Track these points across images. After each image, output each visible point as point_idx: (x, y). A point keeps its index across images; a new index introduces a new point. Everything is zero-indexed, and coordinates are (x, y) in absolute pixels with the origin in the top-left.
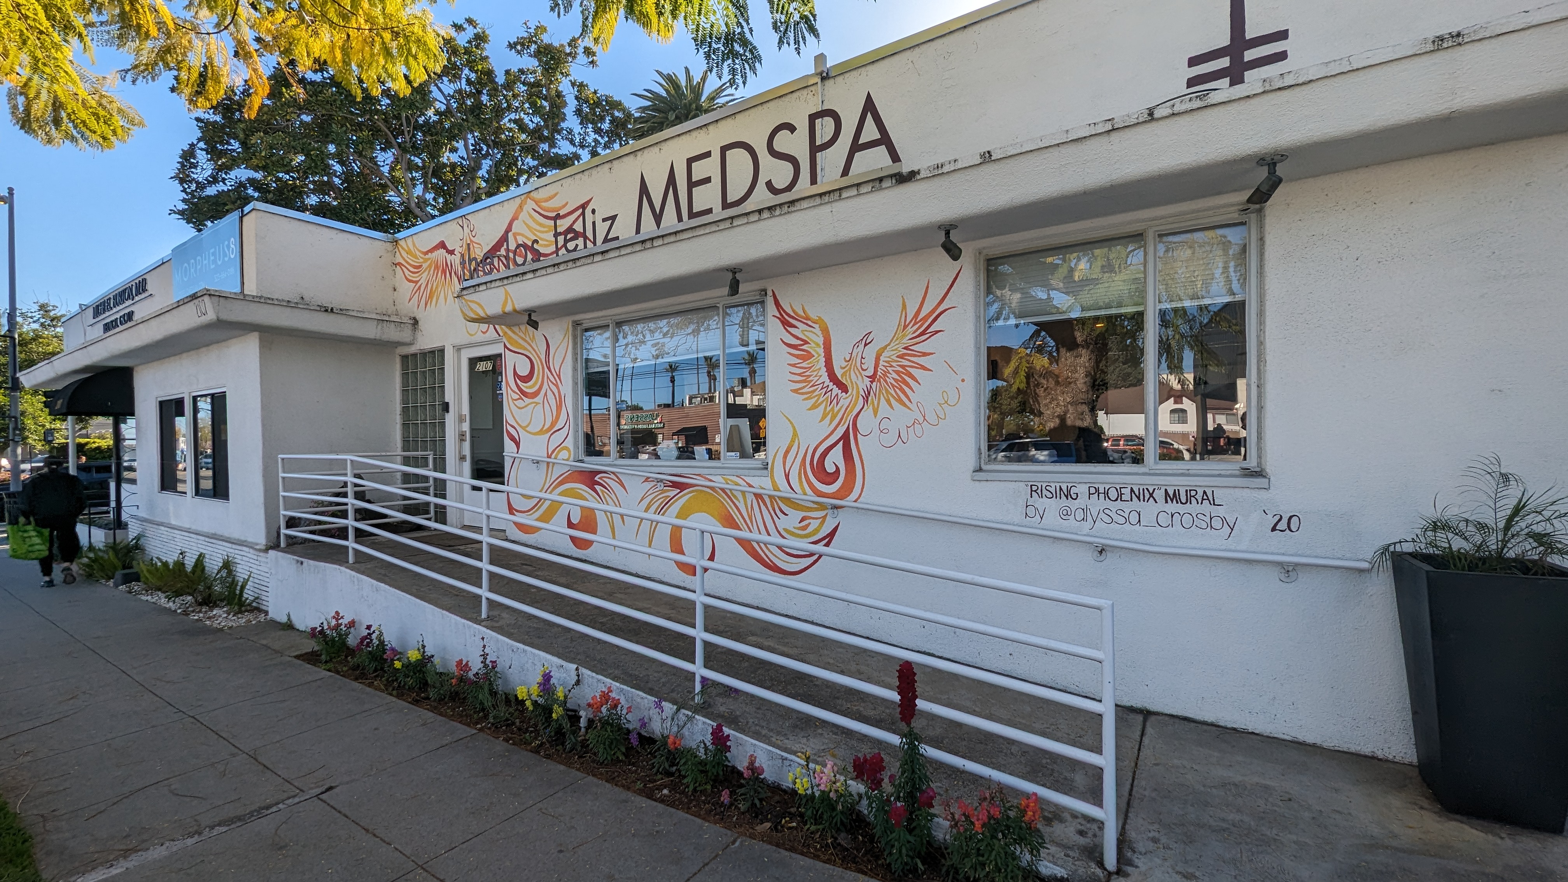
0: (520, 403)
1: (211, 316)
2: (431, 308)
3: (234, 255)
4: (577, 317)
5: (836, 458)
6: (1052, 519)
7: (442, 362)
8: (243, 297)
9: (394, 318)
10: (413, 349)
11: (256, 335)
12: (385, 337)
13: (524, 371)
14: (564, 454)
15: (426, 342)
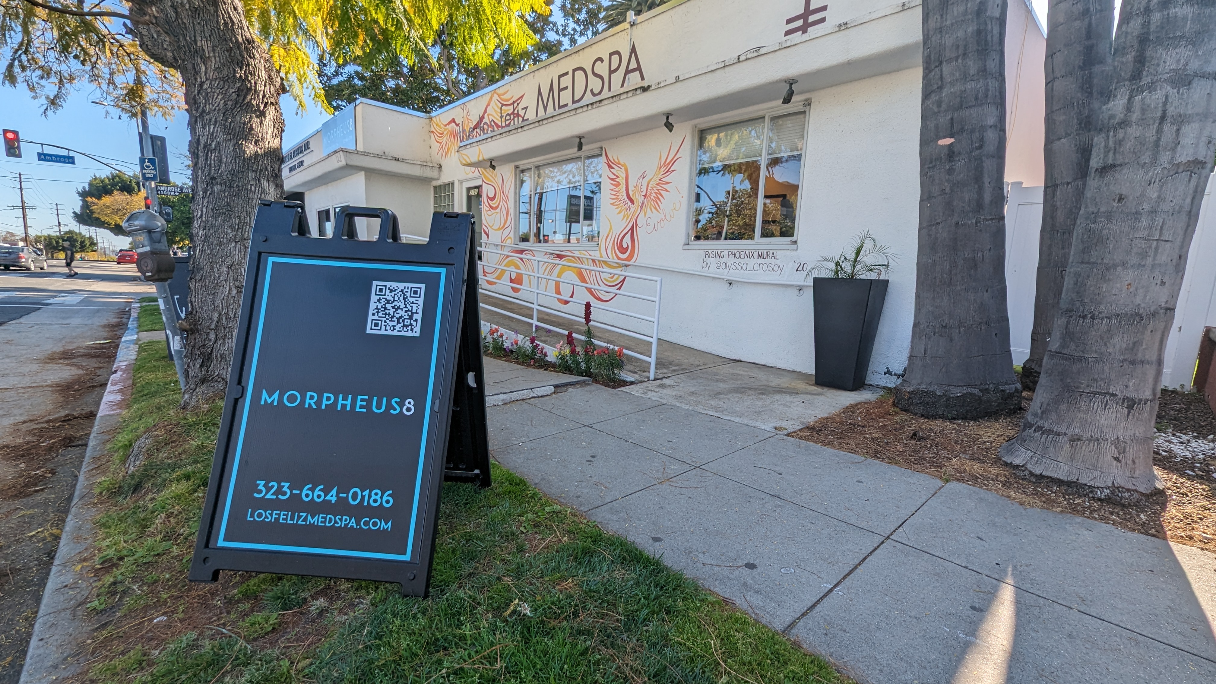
0: (489, 213)
1: (343, 163)
2: (448, 158)
3: (352, 128)
4: (517, 163)
5: (627, 240)
6: (713, 268)
7: (453, 190)
8: (357, 152)
9: (429, 164)
10: (439, 183)
11: (363, 173)
12: (425, 175)
13: (491, 195)
14: (509, 241)
15: (445, 179)
